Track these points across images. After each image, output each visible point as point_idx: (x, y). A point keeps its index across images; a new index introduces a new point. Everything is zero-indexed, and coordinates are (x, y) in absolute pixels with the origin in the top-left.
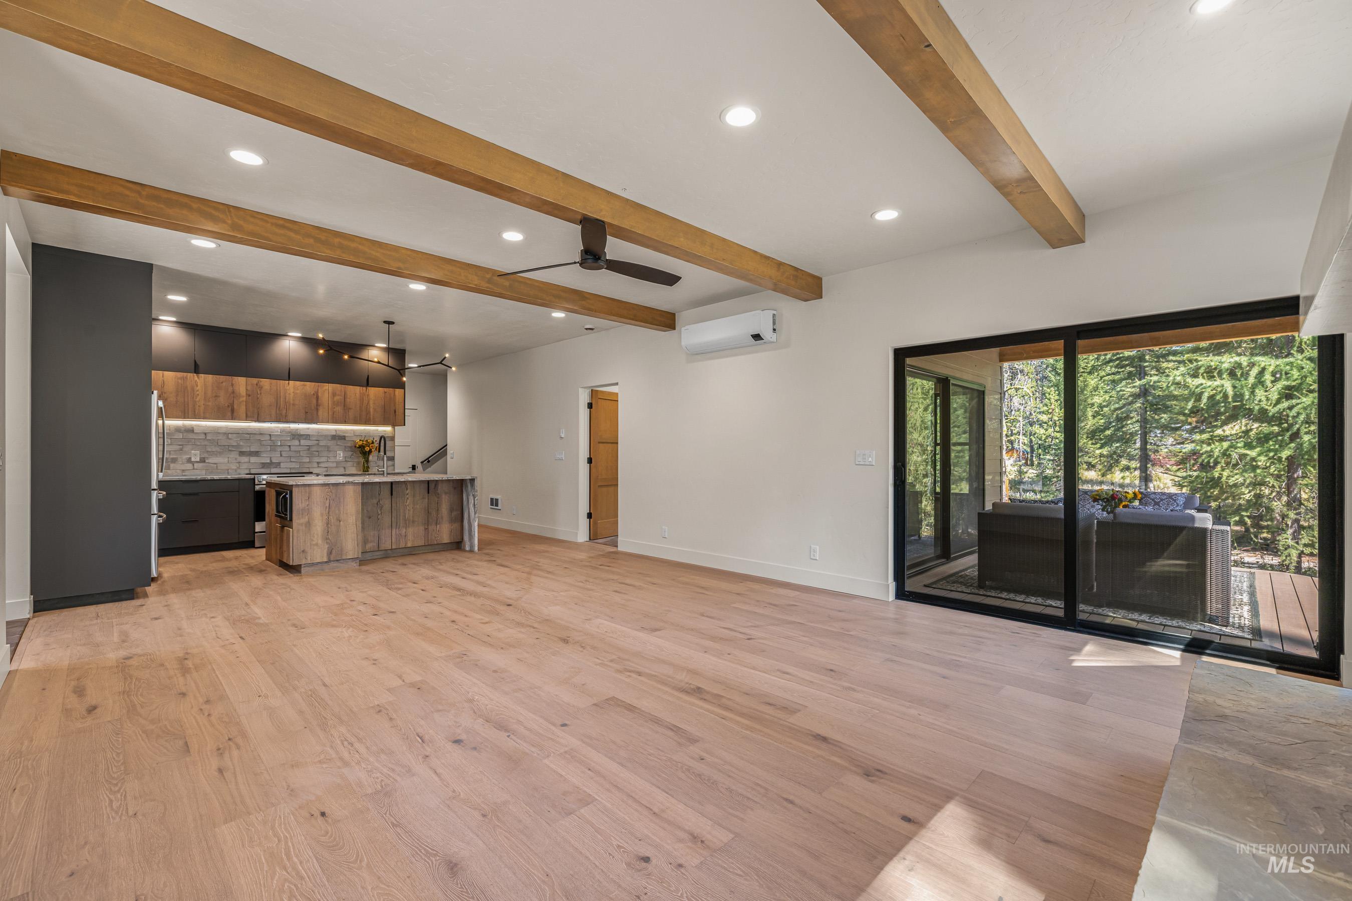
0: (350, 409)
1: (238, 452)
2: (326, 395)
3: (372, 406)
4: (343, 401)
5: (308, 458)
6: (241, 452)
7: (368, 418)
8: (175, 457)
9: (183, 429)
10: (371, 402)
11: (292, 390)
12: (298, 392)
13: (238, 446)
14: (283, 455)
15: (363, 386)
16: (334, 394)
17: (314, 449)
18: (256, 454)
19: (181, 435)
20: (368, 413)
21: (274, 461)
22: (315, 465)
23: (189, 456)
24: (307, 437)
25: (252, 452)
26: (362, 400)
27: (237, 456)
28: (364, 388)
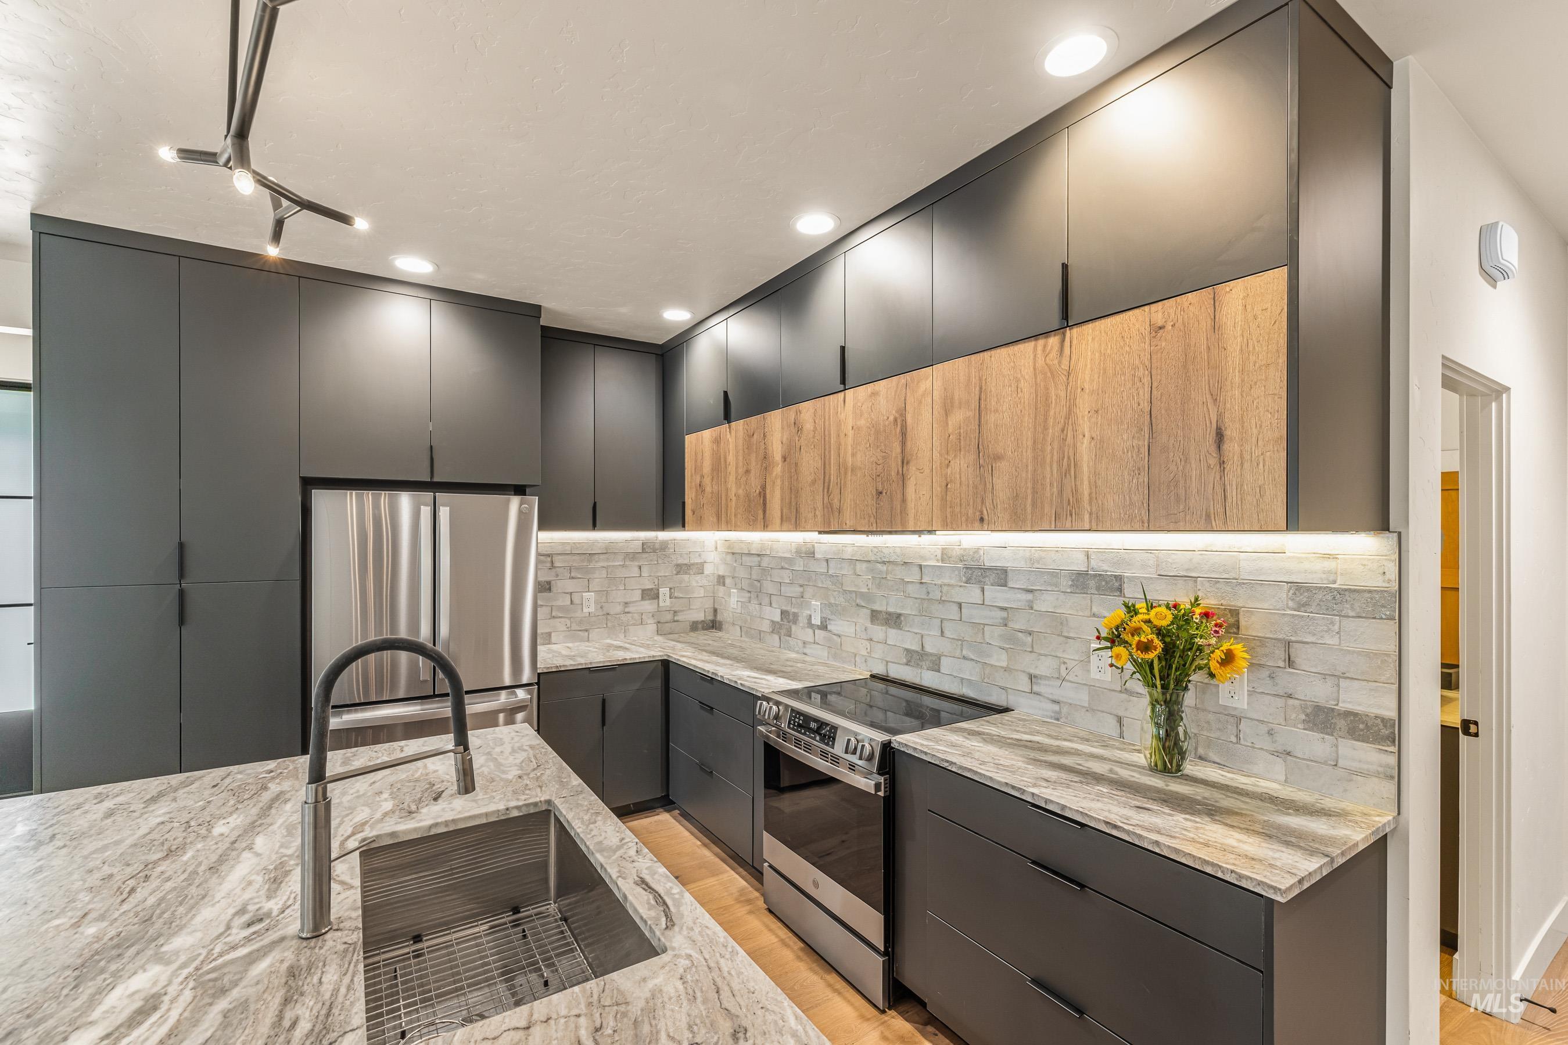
0: (998, 458)
1: (869, 612)
2: (926, 415)
3: (1085, 426)
4: (974, 426)
5: (1004, 656)
6: (873, 611)
7: (1067, 493)
8: (796, 610)
9: (804, 549)
10: (1084, 405)
11: (850, 422)
12: (862, 422)
13: (867, 597)
14: (947, 633)
15: (1046, 334)
16: (948, 407)
17: (1019, 623)
18: (894, 620)
19: (802, 563)
20: (1069, 467)
21: (929, 649)
22: (1024, 684)
23: (809, 612)
24: (1002, 576)
25: (890, 614)
26: (1042, 403)
27: (869, 625)
28: (1053, 341)
